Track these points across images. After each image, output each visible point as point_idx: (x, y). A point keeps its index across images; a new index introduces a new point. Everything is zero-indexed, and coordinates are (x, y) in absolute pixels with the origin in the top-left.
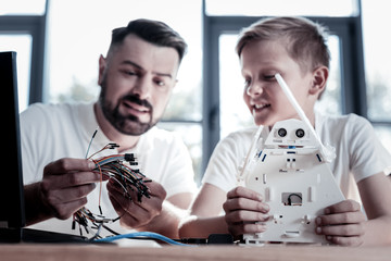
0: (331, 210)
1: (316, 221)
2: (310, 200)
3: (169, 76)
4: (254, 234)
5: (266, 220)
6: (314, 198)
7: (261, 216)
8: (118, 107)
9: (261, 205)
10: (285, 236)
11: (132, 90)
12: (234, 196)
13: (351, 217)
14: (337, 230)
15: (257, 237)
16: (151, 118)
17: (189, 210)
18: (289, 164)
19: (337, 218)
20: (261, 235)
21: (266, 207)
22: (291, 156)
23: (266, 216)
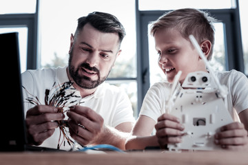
0: (225, 128)
1: (215, 136)
2: (211, 122)
3: (111, 51)
4: (175, 144)
5: (183, 135)
6: (214, 121)
7: (179, 132)
8: (78, 70)
9: (179, 125)
10: (195, 146)
11: (86, 61)
12: (162, 119)
13: (238, 132)
14: (229, 141)
15: (176, 146)
16: (99, 77)
17: (132, 133)
18: (197, 99)
19: (229, 133)
20: (179, 145)
21: (182, 127)
22: (199, 94)
23: (182, 132)
